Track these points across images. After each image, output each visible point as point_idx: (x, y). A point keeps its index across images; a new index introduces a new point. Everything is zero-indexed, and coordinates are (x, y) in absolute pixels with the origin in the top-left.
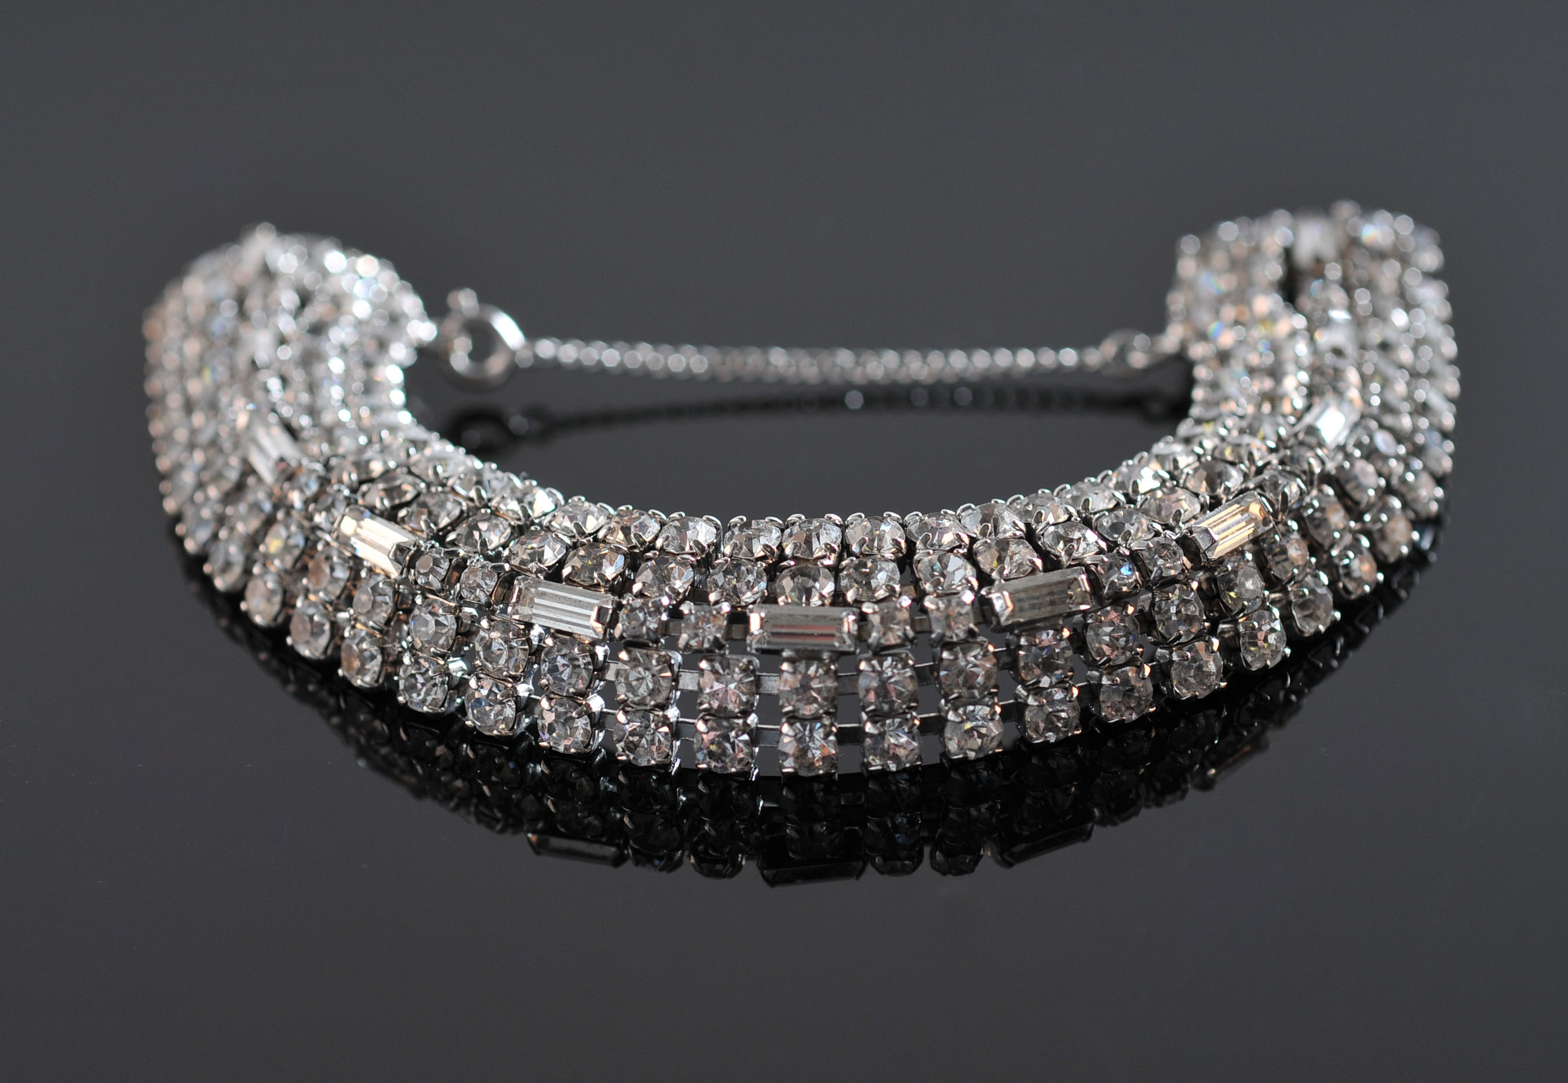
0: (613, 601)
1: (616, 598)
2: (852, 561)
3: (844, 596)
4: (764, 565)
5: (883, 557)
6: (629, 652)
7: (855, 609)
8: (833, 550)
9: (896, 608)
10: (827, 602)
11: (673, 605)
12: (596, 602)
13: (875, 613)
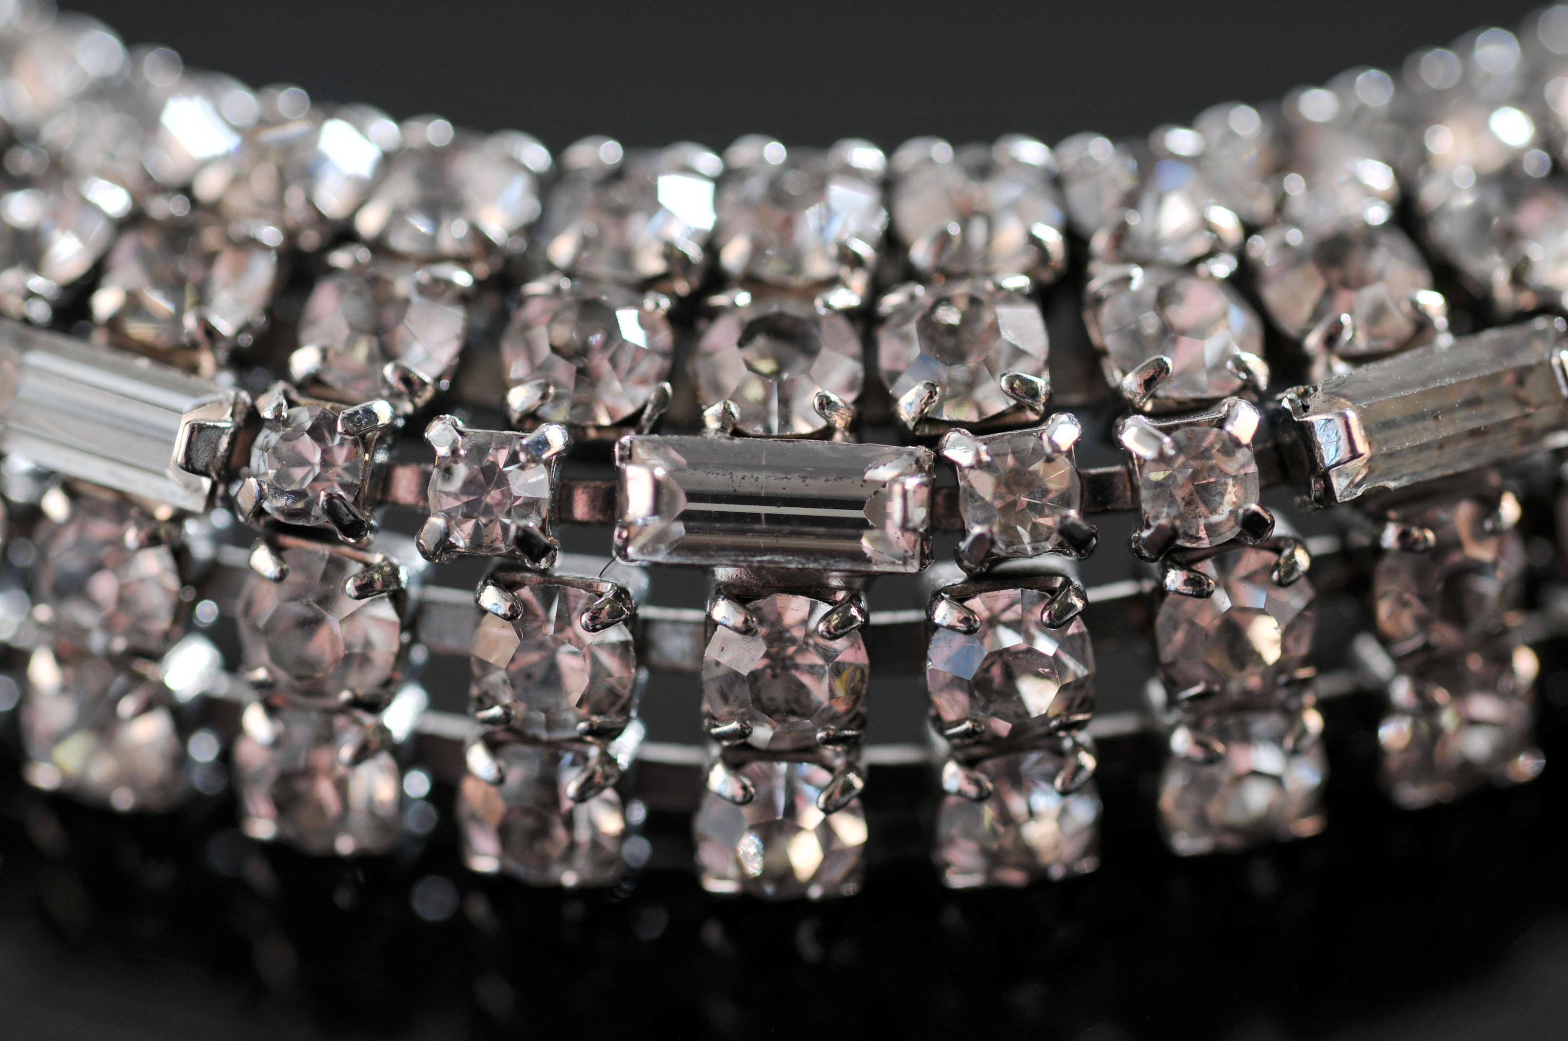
0: (235, 405)
1: (245, 396)
2: (913, 297)
3: (891, 401)
4: (665, 303)
5: (1000, 288)
6: (277, 550)
7: (921, 451)
8: (855, 261)
9: (1037, 453)
10: (839, 422)
11: (406, 417)
12: (185, 403)
13: (979, 464)
